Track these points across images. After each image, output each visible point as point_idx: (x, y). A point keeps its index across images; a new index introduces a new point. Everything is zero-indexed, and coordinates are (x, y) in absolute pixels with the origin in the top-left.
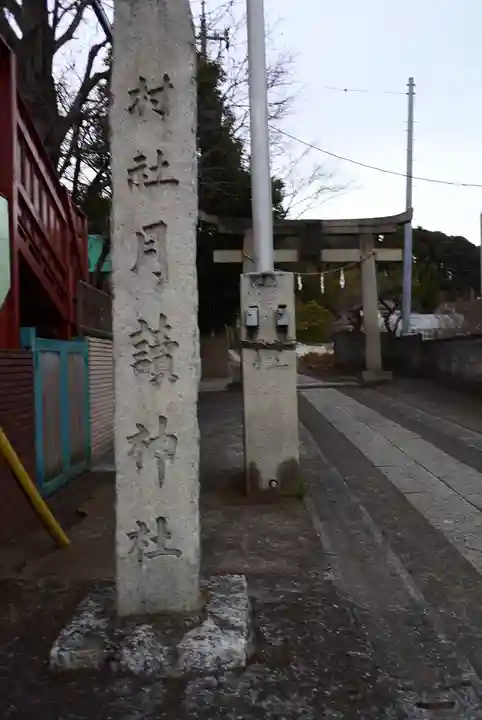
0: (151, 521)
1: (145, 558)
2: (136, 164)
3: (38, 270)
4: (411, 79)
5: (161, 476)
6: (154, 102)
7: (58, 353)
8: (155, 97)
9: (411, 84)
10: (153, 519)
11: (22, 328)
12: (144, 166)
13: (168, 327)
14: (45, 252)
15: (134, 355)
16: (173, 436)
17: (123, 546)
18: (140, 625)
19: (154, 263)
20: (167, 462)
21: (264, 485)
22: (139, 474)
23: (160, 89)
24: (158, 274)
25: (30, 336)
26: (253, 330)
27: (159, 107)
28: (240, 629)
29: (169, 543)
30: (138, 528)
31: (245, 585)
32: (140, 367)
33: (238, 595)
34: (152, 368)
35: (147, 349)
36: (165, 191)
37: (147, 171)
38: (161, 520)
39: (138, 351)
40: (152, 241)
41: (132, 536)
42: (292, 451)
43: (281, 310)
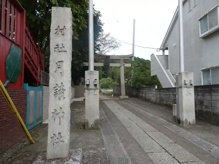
0: (57, 134)
1: (55, 144)
2: (56, 47)
3: (30, 67)
4: (134, 19)
5: (60, 123)
6: (61, 32)
7: (34, 90)
8: (62, 31)
9: (134, 21)
10: (57, 133)
11: (25, 84)
12: (59, 47)
13: (63, 86)
14: (31, 63)
15: (55, 92)
16: (63, 112)
17: (49, 140)
18: (53, 161)
19: (60, 70)
20: (62, 119)
21: (90, 126)
22: (55, 122)
23: (63, 29)
24: (61, 73)
25: (26, 86)
26: (88, 85)
27: (62, 33)
28: (79, 161)
29: (61, 139)
30: (54, 136)
31: (81, 150)
32: (56, 95)
33: (79, 153)
34: (58, 96)
35: (58, 91)
36: (63, 53)
37: (59, 48)
38: (59, 133)
39: (55, 91)
40: (60, 65)
41: (52, 138)
42: (98, 117)
43: (95, 80)
